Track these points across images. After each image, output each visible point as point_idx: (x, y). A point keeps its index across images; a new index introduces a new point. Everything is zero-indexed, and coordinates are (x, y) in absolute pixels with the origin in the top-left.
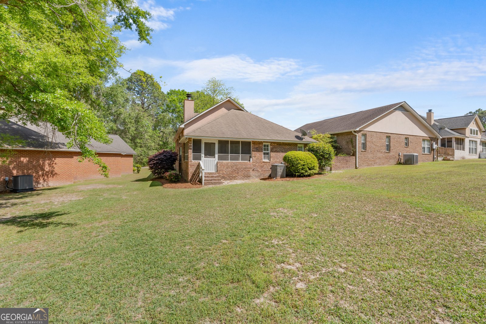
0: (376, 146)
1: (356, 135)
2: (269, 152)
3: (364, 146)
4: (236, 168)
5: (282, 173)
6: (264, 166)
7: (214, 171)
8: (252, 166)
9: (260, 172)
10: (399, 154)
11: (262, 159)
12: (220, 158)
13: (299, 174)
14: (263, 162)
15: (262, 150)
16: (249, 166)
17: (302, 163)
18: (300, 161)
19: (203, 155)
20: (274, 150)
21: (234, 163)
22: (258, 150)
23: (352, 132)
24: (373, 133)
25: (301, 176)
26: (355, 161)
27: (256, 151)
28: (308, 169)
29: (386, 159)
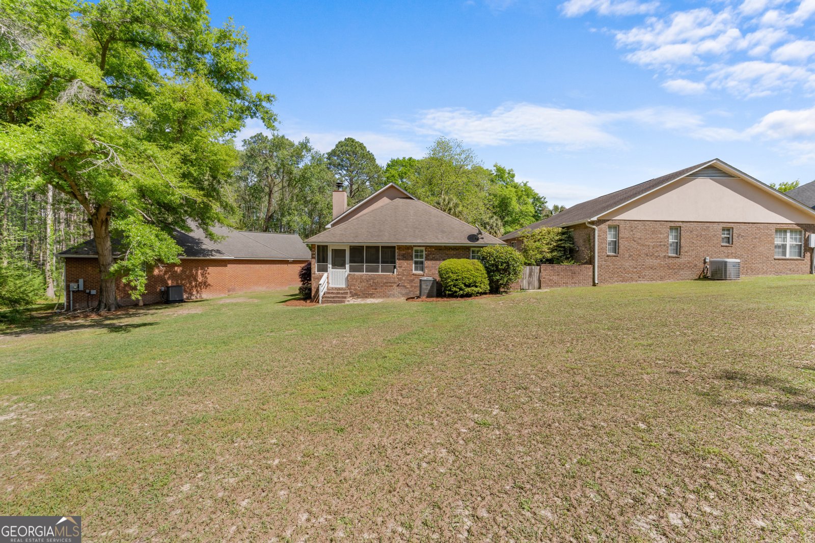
0: (643, 245)
1: (594, 229)
2: (424, 260)
3: (615, 246)
4: (373, 283)
5: (430, 290)
6: (414, 280)
7: (344, 286)
8: (396, 280)
9: (408, 288)
10: (705, 260)
11: (412, 270)
12: (352, 269)
13: (450, 293)
14: (413, 275)
15: (412, 257)
16: (392, 280)
17: (454, 277)
18: (451, 274)
19: (330, 266)
20: (431, 257)
21: (370, 276)
22: (406, 257)
23: (585, 223)
24: (636, 222)
25: (453, 295)
26: (591, 273)
27: (403, 259)
28: (463, 286)
29: (669, 268)
